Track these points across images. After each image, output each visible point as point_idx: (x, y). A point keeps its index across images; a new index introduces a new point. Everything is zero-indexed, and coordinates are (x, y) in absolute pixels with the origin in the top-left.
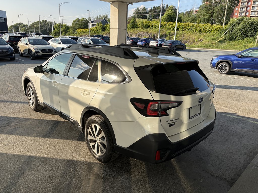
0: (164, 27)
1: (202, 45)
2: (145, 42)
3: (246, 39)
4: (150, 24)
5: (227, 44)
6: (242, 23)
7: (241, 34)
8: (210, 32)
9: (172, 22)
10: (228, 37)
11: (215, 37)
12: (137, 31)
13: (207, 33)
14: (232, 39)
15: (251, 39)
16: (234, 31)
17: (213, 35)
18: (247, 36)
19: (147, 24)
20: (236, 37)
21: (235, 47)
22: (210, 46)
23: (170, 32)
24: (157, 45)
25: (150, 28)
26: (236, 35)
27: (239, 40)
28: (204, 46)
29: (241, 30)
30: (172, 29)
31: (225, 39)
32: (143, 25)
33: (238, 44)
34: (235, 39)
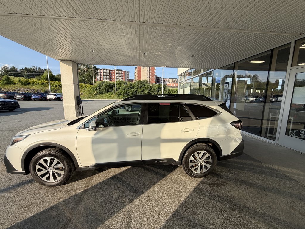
0: (46, 84)
1: (84, 97)
2: (41, 96)
3: (109, 93)
4: (30, 82)
5: (99, 96)
6: (105, 84)
7: (106, 90)
8: (86, 89)
9: (53, 81)
10: (99, 92)
11: (90, 92)
12: (14, 87)
13: (84, 89)
14: (101, 93)
15: (111, 93)
16: (101, 89)
17: (89, 91)
18: (109, 91)
19: (26, 82)
20: (103, 92)
21: (105, 97)
22: (89, 98)
23: (54, 88)
24: (55, 98)
25: (30, 85)
26: (103, 91)
27: (105, 93)
28: (85, 97)
29: (105, 88)
30: (54, 86)
31: (97, 93)
32: (22, 82)
33: (106, 96)
34: (103, 93)
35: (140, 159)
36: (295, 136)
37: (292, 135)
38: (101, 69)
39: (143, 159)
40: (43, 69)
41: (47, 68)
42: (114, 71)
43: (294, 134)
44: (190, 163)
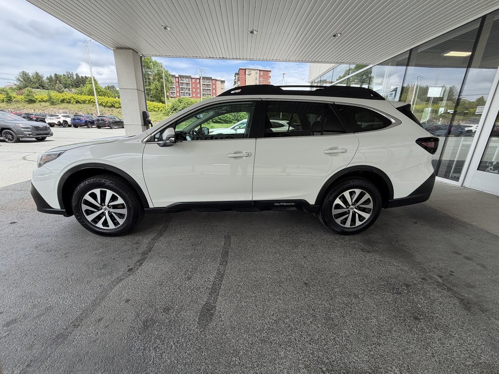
35: (250, 199)
36: (493, 170)
37: (488, 170)
38: (177, 76)
39: (255, 199)
40: (83, 76)
41: (89, 75)
42: (200, 79)
43: (492, 167)
44: (335, 209)
